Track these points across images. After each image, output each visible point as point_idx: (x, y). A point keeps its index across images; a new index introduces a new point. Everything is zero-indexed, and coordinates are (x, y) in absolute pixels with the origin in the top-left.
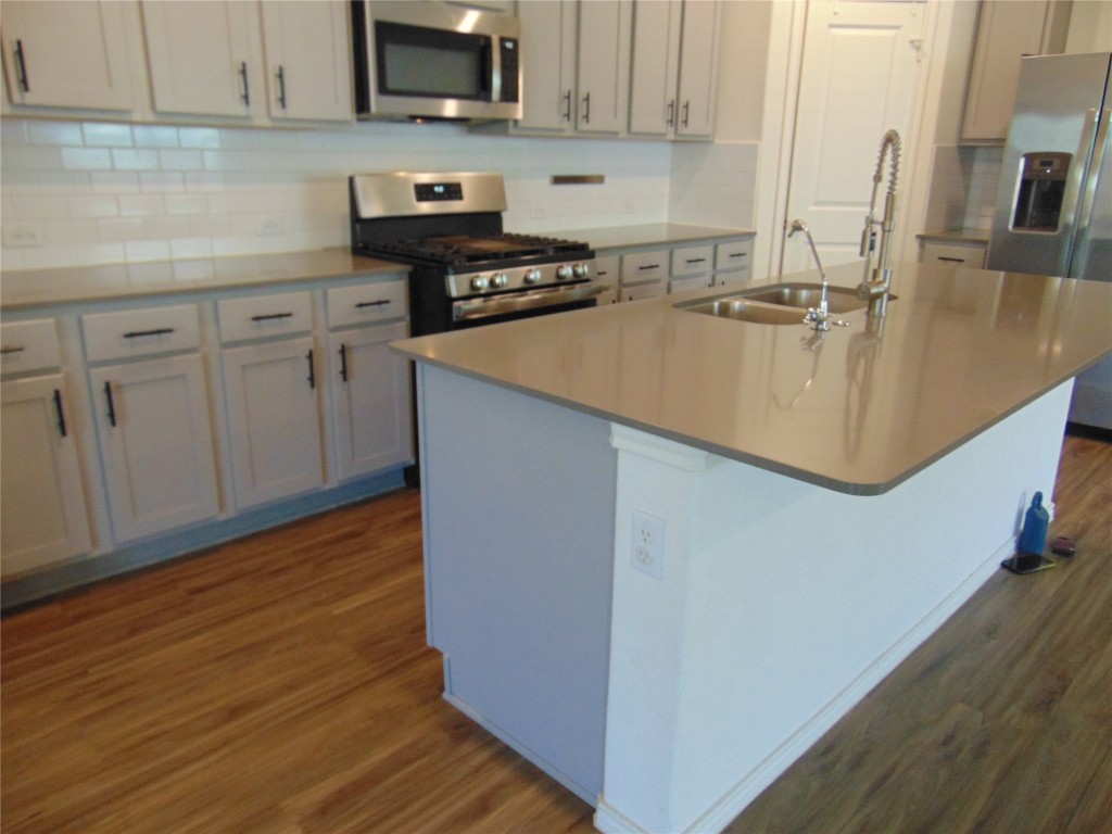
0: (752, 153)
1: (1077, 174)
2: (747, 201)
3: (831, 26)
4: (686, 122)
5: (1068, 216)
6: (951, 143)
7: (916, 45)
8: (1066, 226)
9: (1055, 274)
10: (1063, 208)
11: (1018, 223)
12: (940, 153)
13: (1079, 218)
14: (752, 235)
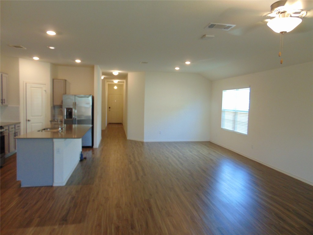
0: (18, 108)
1: (74, 110)
2: (18, 117)
3: (31, 87)
4: (4, 103)
5: (74, 117)
6: (52, 106)
7: (45, 91)
8: (74, 118)
9: (73, 124)
10: (73, 115)
11: (67, 118)
12: (51, 107)
13: (75, 116)
14: (20, 123)
